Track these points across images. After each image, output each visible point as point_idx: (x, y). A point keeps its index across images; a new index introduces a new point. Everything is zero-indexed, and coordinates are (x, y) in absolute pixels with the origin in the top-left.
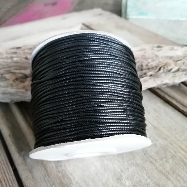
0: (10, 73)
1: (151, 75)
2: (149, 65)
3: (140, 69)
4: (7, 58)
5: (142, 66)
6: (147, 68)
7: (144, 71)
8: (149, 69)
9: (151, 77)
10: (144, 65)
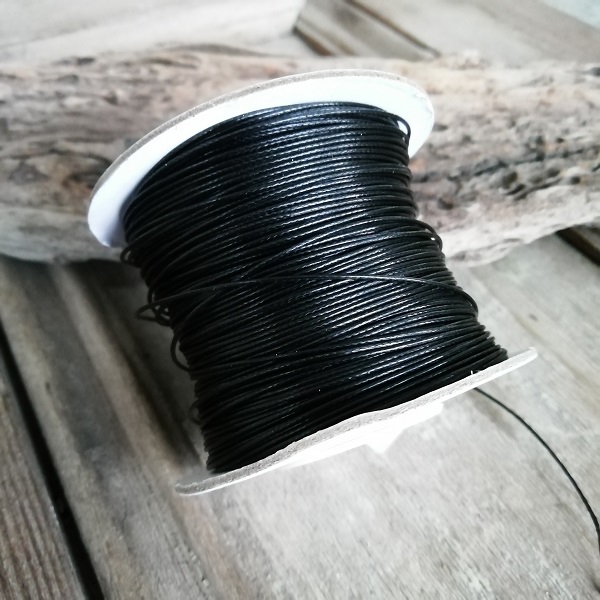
0: (53, 151)
1: (576, 180)
2: (568, 138)
3: (534, 156)
4: (43, 97)
5: (540, 141)
6: (561, 150)
7: (550, 164)
8: (566, 155)
9: (577, 187)
10: (548, 137)
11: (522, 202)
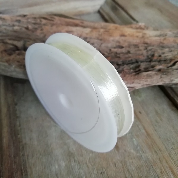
1: (160, 70)
3: (149, 60)
5: (153, 55)
8: (160, 61)
10: (156, 54)
11: (137, 75)
